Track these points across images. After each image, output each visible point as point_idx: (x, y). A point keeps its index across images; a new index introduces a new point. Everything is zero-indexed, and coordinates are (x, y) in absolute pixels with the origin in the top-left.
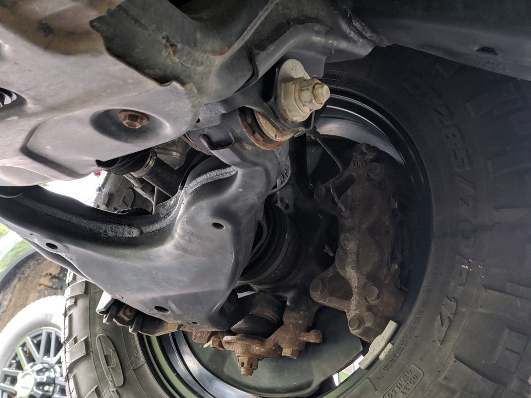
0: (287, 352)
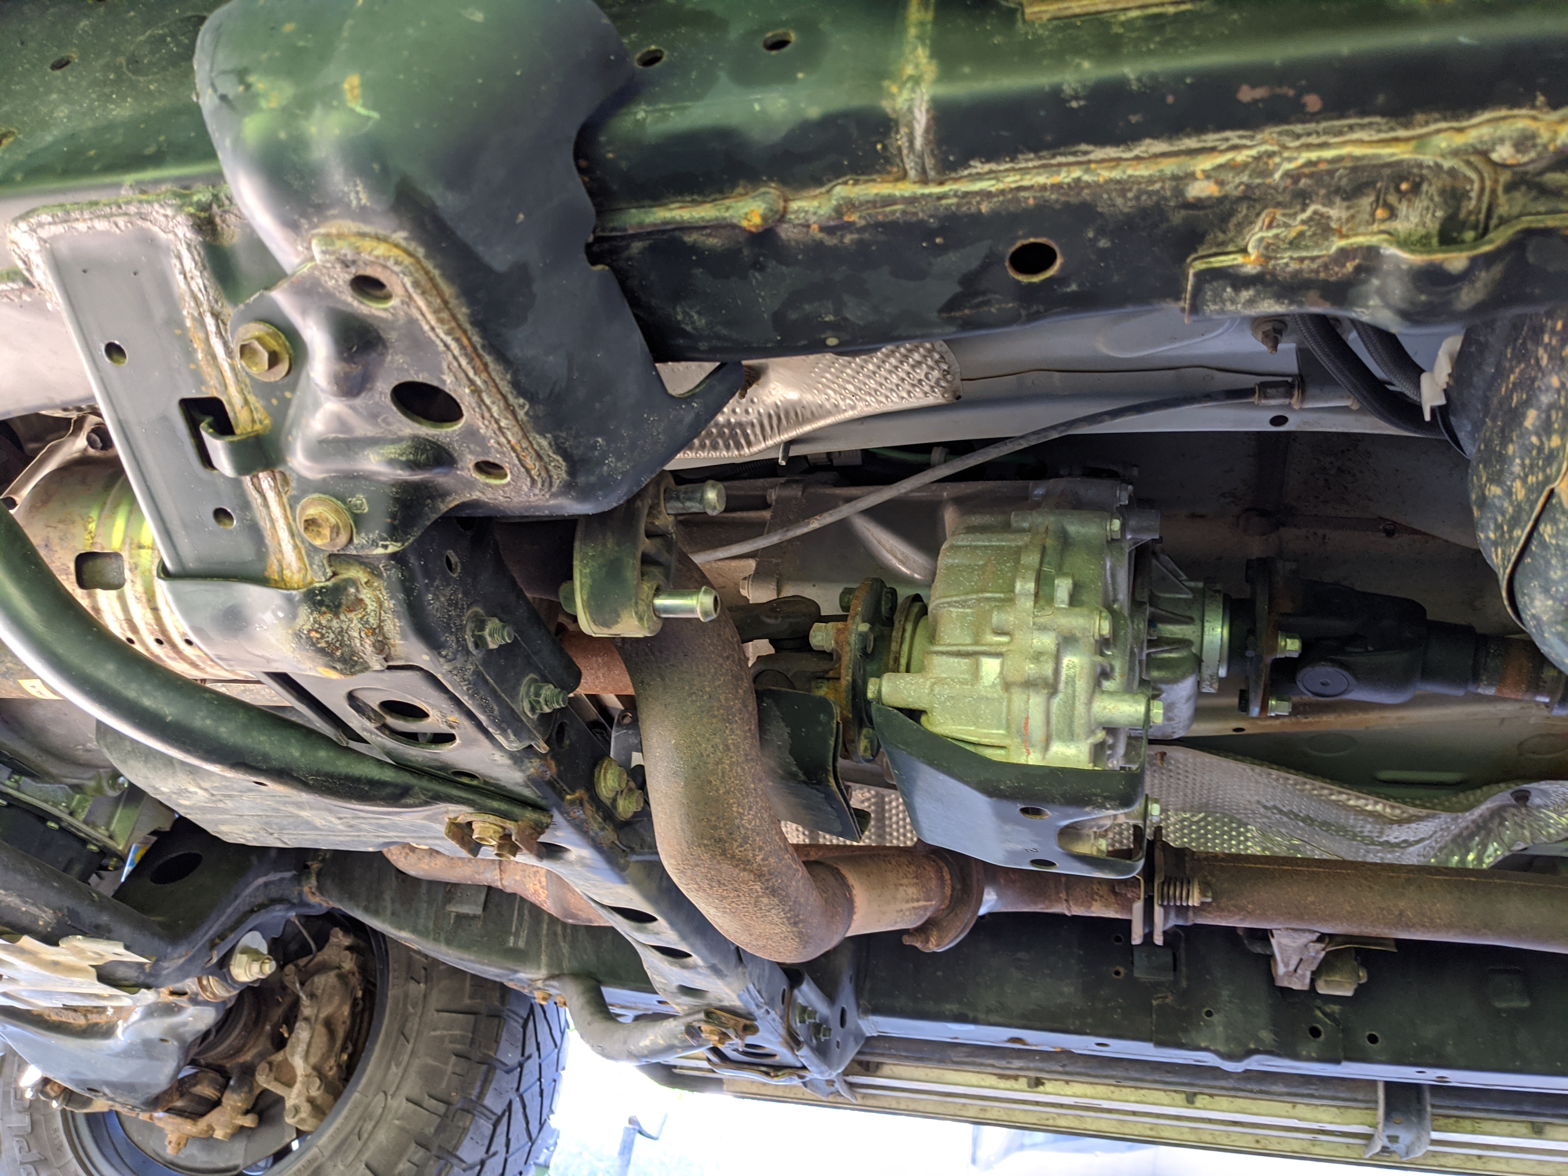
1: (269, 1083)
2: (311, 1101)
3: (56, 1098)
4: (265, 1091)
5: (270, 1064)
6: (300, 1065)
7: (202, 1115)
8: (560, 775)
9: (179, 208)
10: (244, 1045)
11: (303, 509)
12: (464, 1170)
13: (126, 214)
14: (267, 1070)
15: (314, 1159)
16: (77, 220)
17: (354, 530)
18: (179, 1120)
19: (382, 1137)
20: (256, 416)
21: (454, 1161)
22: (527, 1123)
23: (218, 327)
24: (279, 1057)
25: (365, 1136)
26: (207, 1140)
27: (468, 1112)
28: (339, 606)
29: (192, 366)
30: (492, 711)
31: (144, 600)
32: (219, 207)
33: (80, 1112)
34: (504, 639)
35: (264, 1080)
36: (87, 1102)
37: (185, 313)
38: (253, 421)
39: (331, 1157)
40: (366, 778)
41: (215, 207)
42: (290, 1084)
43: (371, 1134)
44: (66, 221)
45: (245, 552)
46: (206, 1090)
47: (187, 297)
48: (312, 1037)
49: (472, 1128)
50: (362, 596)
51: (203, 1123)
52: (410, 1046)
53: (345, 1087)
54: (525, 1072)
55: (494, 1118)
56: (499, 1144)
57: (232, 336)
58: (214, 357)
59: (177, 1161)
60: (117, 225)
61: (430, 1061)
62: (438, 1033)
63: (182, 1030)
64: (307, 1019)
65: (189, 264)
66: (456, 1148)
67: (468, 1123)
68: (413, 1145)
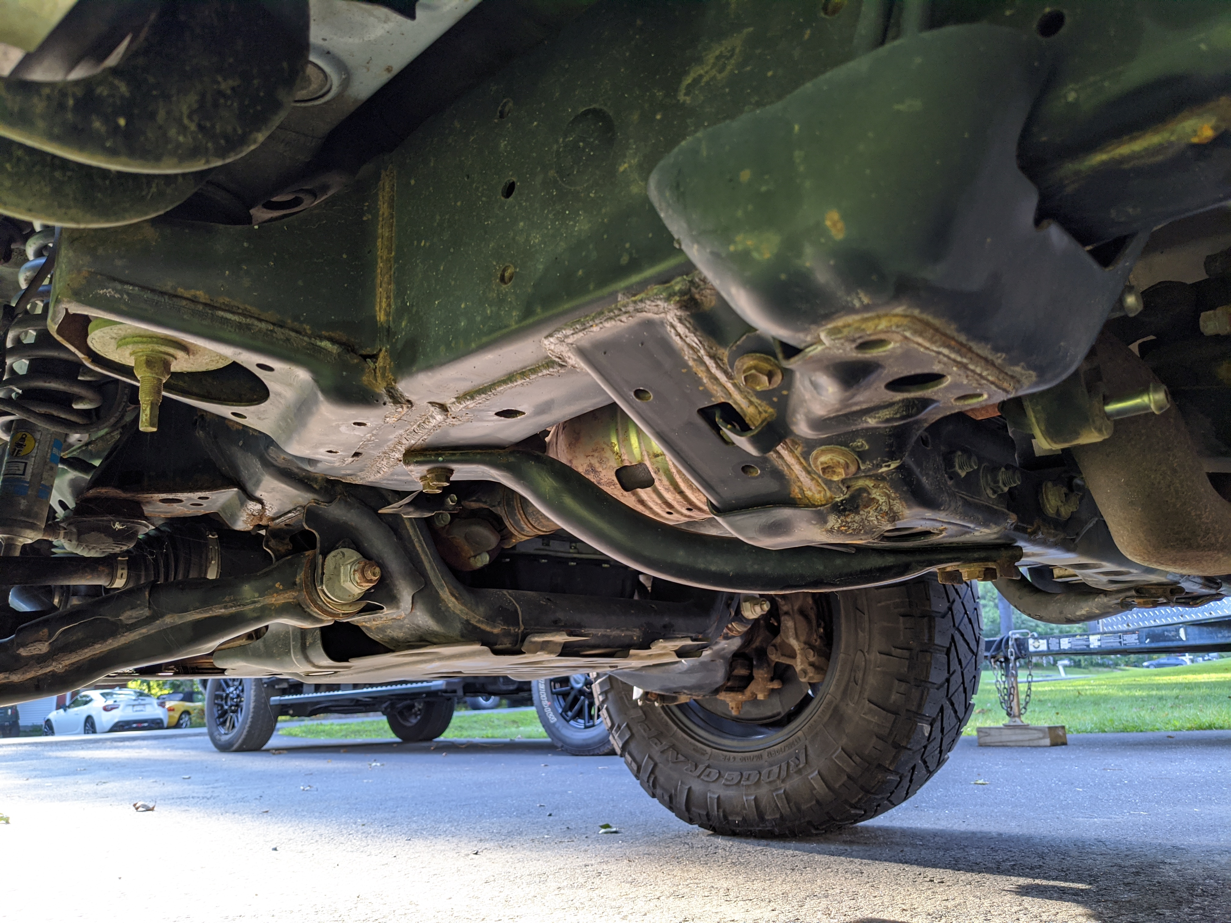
0: (760, 697)
1: (779, 658)
2: (812, 664)
3: (656, 700)
4: (777, 663)
5: (774, 646)
6: (794, 643)
7: (745, 687)
8: (1020, 519)
9: (668, 299)
10: (752, 637)
11: (816, 458)
12: (938, 689)
13: (626, 313)
14: (775, 651)
15: (830, 703)
16: (592, 326)
17: (860, 462)
18: (732, 694)
19: (872, 680)
20: (760, 409)
21: (929, 685)
22: (968, 644)
23: (716, 363)
24: (778, 640)
25: (860, 682)
26: (754, 701)
27: (927, 651)
28: (858, 507)
29: (701, 388)
30: (978, 519)
31: (672, 489)
32: (697, 288)
33: (672, 705)
34: (971, 467)
35: (775, 657)
36: (675, 699)
37: (686, 358)
38: (760, 413)
39: (842, 699)
40: (875, 568)
41: (693, 290)
42: (793, 656)
43: (863, 679)
44: (584, 329)
45: (770, 486)
46: (741, 671)
47: (686, 348)
48: (795, 624)
49: (933, 662)
50: (873, 496)
51: (748, 692)
52: (866, 617)
53: (831, 649)
54: (955, 612)
55: (945, 649)
56: (955, 665)
57: (732, 367)
58: (716, 379)
59: (740, 716)
60: (621, 321)
61: (885, 624)
62: (883, 604)
63: (722, 653)
64: (787, 613)
65: (681, 329)
66: (927, 677)
67: (929, 659)
68: (897, 682)
